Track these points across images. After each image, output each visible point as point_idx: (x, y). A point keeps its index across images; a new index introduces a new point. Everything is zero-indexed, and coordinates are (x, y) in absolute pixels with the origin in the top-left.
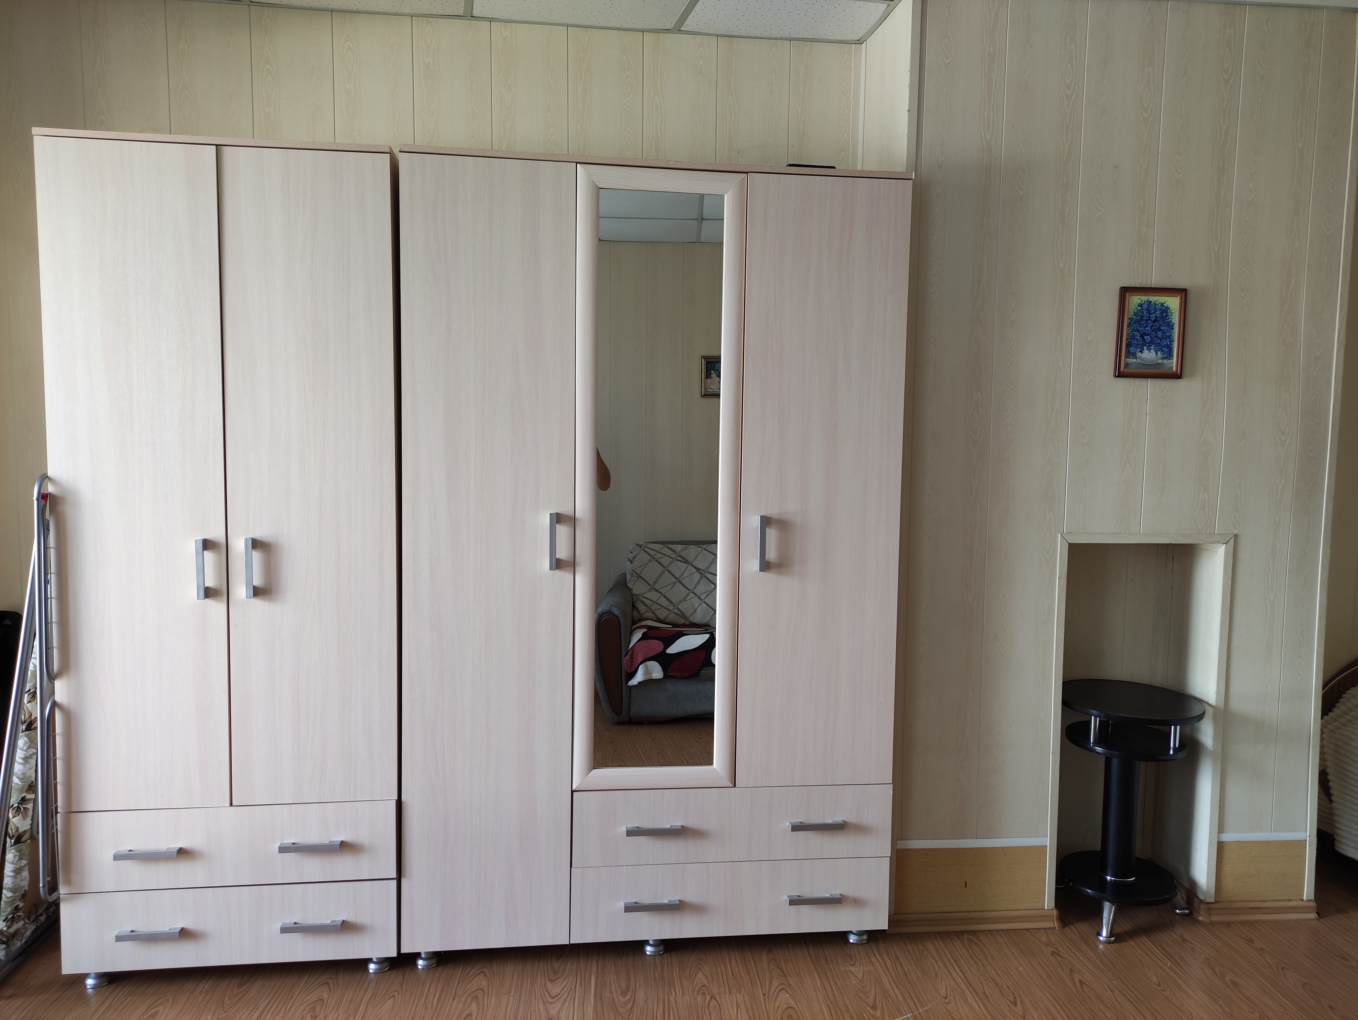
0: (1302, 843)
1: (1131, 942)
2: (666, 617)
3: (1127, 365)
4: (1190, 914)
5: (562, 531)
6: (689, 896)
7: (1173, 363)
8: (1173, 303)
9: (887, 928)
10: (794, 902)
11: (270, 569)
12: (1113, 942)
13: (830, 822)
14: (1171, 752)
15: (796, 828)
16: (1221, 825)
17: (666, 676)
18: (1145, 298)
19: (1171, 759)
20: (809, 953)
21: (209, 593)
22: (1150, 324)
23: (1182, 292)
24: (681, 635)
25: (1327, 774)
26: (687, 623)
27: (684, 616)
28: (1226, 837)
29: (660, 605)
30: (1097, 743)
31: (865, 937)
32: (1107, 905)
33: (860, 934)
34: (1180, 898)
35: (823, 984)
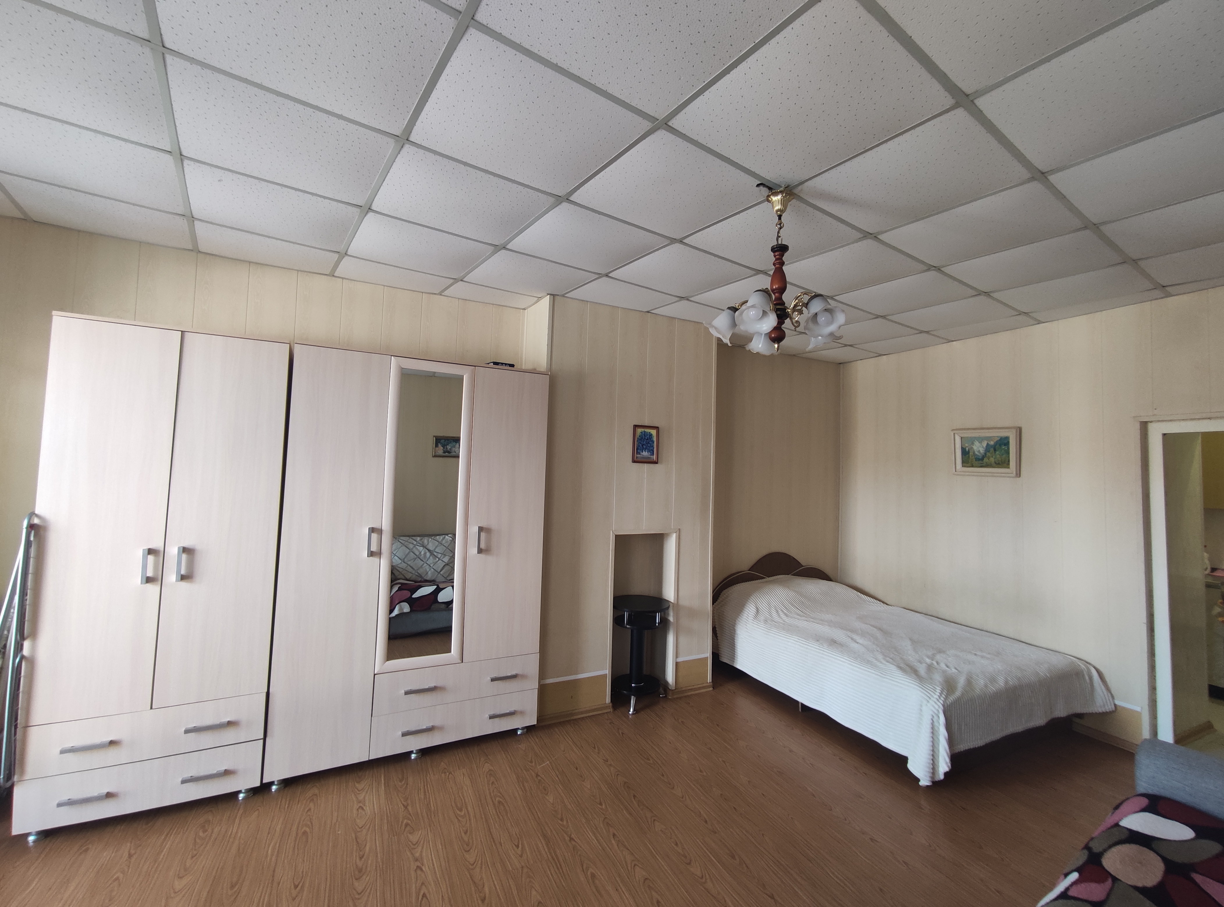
0: (706, 658)
1: (643, 712)
2: (410, 578)
3: (637, 457)
4: (666, 696)
5: (374, 536)
6: (437, 723)
7: (654, 457)
8: (654, 432)
9: (536, 723)
10: (492, 717)
11: (191, 564)
12: (635, 714)
13: (510, 675)
14: (657, 625)
15: (493, 680)
16: (677, 655)
17: (412, 610)
18: (643, 430)
19: (657, 627)
20: (498, 743)
21: (149, 580)
22: (645, 441)
23: (657, 428)
24: (420, 587)
25: (716, 628)
26: (422, 580)
27: (420, 576)
28: (679, 660)
29: (407, 571)
30: (627, 624)
31: (525, 730)
32: (632, 697)
33: (523, 729)
34: (661, 690)
35: (506, 757)
